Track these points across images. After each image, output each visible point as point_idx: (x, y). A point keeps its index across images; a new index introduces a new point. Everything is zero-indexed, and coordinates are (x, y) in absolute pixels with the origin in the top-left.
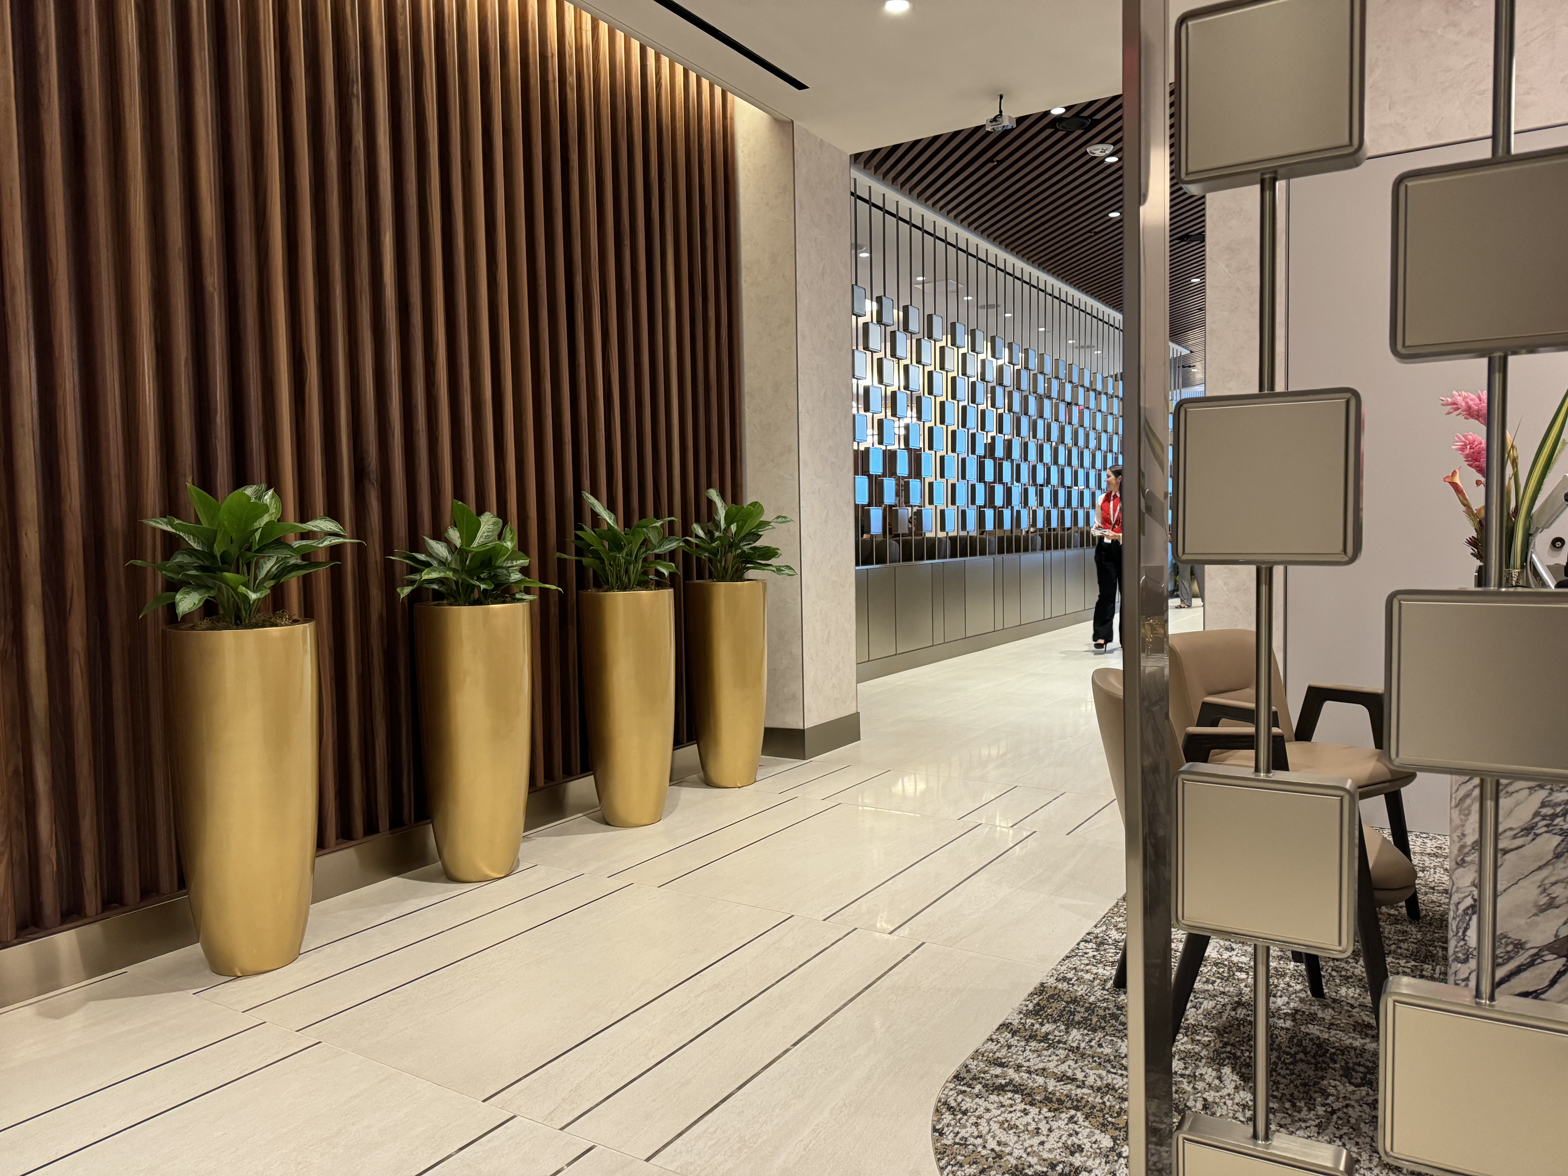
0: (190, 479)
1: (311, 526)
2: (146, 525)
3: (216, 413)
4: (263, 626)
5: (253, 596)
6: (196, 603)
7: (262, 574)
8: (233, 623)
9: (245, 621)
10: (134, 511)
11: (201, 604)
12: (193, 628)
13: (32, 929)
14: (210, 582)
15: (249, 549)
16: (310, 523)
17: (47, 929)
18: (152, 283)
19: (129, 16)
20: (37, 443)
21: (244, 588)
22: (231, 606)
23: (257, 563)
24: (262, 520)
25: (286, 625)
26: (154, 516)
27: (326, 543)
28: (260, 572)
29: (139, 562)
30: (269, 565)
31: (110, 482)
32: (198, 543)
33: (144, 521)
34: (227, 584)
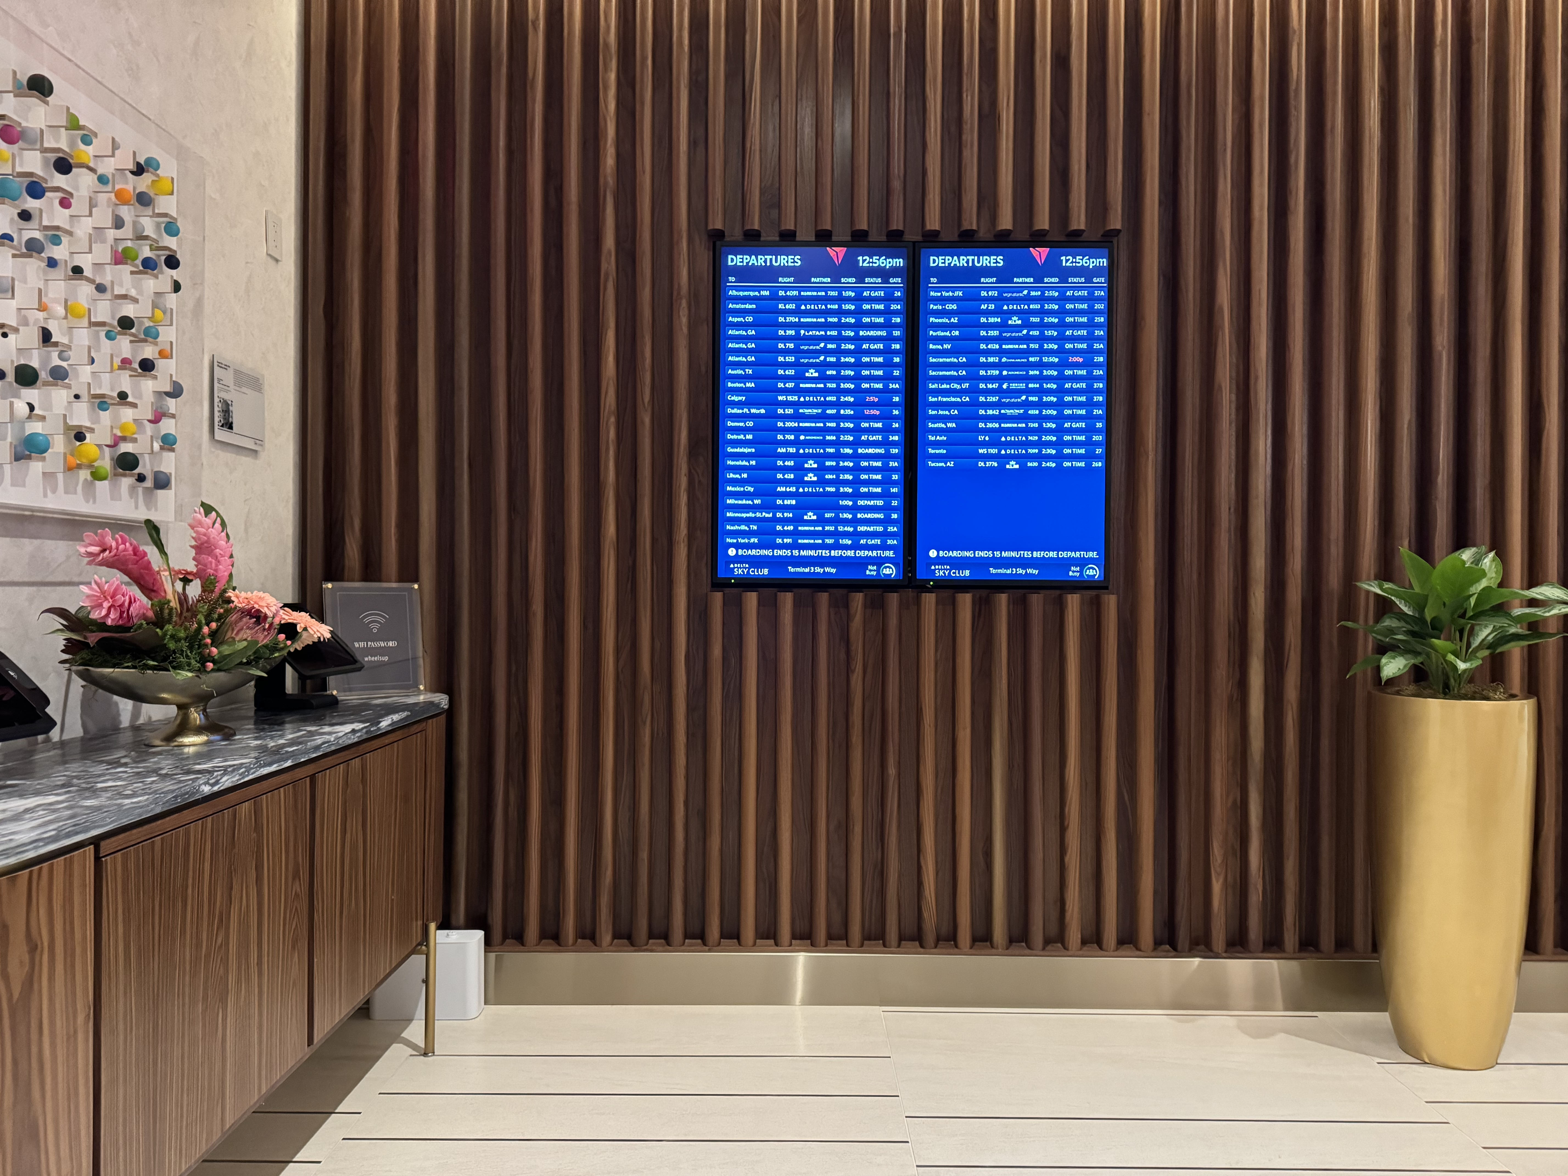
0: (1406, 543)
1: (1538, 592)
2: (1360, 589)
3: (1438, 474)
4: (1473, 698)
5: (1462, 666)
6: (1401, 668)
7: (1476, 643)
8: (1441, 691)
9: (1454, 690)
10: (1351, 574)
11: (1407, 669)
12: (1398, 693)
13: (1239, 948)
14: (1419, 648)
15: (1463, 616)
16: (1533, 590)
17: (1250, 952)
18: (1380, 353)
19: (1372, 102)
20: (1269, 513)
21: (1453, 657)
22: (1440, 673)
23: (1472, 629)
24: (1480, 585)
25: (1500, 700)
26: (1369, 579)
27: (1555, 612)
28: (1474, 640)
29: (1349, 624)
30: (1485, 633)
31: (1329, 547)
32: (1409, 607)
33: (1358, 584)
34: (1436, 651)
